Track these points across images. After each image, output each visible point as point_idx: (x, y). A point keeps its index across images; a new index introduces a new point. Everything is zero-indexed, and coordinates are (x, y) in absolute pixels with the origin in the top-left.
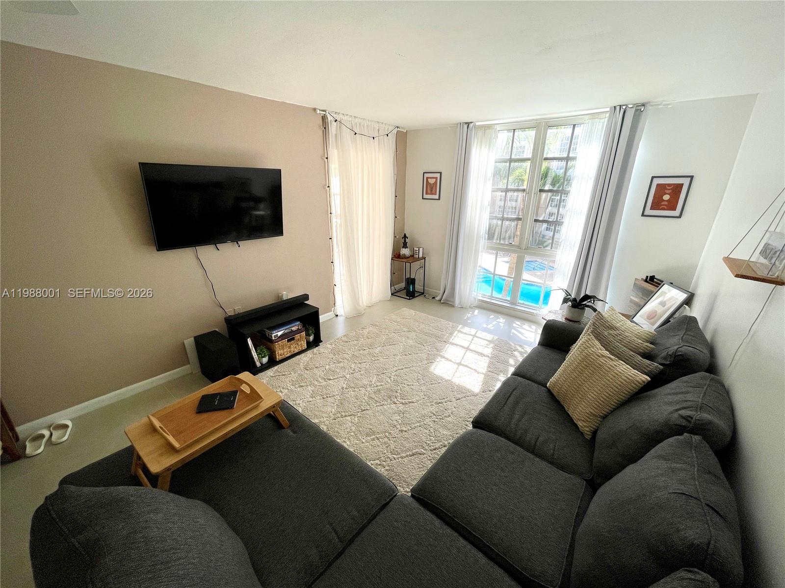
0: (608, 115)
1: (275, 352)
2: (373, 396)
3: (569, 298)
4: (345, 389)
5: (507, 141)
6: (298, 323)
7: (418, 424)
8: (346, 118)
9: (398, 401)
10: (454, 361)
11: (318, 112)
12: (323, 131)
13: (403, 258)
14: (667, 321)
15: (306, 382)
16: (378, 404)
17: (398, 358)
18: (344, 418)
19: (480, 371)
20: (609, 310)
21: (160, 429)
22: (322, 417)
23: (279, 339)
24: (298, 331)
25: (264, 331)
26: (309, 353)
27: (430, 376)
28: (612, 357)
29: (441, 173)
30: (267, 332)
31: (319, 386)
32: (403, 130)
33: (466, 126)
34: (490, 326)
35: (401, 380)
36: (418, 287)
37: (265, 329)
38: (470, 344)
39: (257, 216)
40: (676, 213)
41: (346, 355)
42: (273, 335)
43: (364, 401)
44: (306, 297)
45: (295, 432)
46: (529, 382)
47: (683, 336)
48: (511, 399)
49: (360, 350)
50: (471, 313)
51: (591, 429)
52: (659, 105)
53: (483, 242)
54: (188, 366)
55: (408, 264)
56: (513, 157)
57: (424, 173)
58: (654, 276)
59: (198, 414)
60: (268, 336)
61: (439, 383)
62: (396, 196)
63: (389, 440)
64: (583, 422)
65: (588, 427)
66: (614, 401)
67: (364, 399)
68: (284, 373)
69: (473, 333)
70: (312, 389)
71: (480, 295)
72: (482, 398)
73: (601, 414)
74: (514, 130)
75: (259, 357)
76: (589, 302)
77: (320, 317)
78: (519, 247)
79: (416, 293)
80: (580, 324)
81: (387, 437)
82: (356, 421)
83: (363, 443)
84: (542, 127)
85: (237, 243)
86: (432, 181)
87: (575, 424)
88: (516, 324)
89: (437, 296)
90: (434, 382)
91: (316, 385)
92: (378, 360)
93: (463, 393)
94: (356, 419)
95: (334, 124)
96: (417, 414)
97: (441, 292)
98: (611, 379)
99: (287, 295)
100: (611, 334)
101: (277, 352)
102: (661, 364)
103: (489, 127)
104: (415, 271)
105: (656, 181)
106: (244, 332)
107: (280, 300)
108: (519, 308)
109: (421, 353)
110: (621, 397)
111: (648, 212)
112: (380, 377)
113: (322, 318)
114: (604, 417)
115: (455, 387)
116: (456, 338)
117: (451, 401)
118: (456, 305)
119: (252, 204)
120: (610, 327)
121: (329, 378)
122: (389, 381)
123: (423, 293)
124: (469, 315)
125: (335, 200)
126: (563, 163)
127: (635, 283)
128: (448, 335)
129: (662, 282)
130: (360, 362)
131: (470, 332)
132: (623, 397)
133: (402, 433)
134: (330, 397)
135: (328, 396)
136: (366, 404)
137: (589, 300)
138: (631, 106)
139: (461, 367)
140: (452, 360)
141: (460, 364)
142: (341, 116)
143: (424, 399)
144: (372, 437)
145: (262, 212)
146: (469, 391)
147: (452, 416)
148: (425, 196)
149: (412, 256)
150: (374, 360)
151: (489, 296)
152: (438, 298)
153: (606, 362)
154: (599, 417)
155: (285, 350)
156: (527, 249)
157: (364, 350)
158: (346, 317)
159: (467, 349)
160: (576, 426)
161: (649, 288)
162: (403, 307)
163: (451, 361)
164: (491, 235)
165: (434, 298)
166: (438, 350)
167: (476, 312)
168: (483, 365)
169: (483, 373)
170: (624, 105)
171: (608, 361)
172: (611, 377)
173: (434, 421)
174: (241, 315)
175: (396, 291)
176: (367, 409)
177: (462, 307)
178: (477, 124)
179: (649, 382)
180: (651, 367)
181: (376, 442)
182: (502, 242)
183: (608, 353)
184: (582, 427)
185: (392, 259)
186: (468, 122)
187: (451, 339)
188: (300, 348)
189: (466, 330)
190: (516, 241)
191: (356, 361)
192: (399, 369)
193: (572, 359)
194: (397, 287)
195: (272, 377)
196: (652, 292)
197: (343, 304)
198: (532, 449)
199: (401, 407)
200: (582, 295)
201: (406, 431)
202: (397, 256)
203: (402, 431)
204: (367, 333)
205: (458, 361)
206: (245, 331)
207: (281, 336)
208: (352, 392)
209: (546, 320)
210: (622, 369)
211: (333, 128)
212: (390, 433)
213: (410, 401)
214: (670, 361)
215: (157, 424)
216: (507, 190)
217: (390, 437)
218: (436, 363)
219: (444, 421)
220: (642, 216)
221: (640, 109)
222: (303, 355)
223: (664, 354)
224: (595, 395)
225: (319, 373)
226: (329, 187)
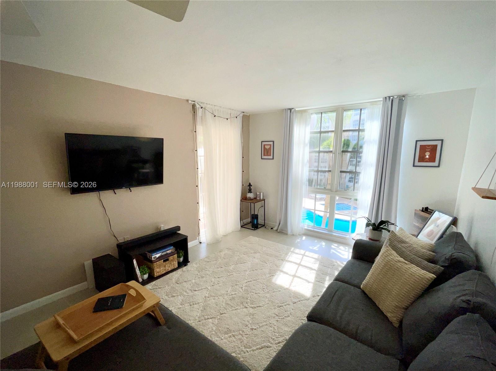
0: (382, 102)
1: (154, 270)
2: (229, 303)
3: (370, 223)
4: (207, 298)
5: (317, 120)
6: (172, 247)
7: (265, 323)
8: (208, 106)
9: (248, 306)
10: (290, 274)
11: (190, 102)
12: (193, 114)
13: (249, 200)
14: (441, 237)
15: (177, 293)
16: (233, 309)
17: (247, 273)
18: (206, 320)
19: (310, 281)
20: (400, 230)
21: (63, 325)
22: (190, 320)
23: (158, 260)
24: (172, 254)
25: (146, 254)
26: (180, 271)
27: (272, 286)
28: (406, 262)
29: (273, 142)
30: (148, 254)
31: (187, 296)
32: (247, 115)
33: (289, 111)
34: (315, 248)
35: (251, 290)
36: (260, 221)
37: (146, 252)
38: (301, 261)
39: (143, 173)
40: (436, 164)
41: (208, 272)
42: (153, 257)
43: (222, 306)
44: (178, 228)
45: (169, 328)
46: (348, 285)
47: (454, 246)
48: (336, 298)
49: (218, 268)
50: (300, 239)
51: (398, 318)
52: (413, 96)
53: (305, 188)
54: (85, 283)
55: (252, 204)
56: (322, 130)
57: (262, 142)
58: (428, 207)
59: (95, 313)
60: (149, 258)
61: (280, 291)
62: (243, 157)
63: (243, 337)
64: (391, 313)
65: (394, 317)
66: (412, 295)
67: (222, 305)
68: (160, 287)
69: (303, 253)
70: (182, 298)
71: (306, 226)
72: (313, 301)
73: (404, 306)
74: (322, 113)
75: (141, 275)
76: (384, 226)
77: (188, 244)
78: (331, 190)
79: (259, 225)
80: (380, 242)
81: (241, 334)
82: (217, 322)
83: (222, 339)
84: (340, 111)
85: (130, 189)
86: (267, 147)
87: (385, 315)
88: (334, 246)
89: (274, 227)
90: (276, 291)
91: (185, 295)
92: (232, 275)
93: (298, 298)
94: (216, 321)
95: (200, 110)
96: (264, 315)
97: (277, 224)
98: (408, 278)
99: (165, 227)
100: (403, 247)
101: (155, 270)
102: (442, 266)
103: (305, 111)
104: (258, 209)
105: (419, 144)
106: (131, 255)
107: (159, 231)
108: (334, 234)
109: (265, 269)
110: (417, 291)
111: (417, 163)
112: (234, 288)
113: (190, 245)
114: (406, 308)
115: (292, 294)
116: (290, 257)
117: (289, 305)
118: (289, 233)
119: (140, 165)
120: (401, 241)
121: (195, 289)
122: (241, 290)
123: (264, 225)
124: (299, 240)
125: (200, 161)
126: (357, 133)
127: (415, 213)
128: (284, 255)
129: (433, 210)
130: (219, 276)
131: (300, 252)
132: (419, 291)
133: (252, 330)
134: (196, 304)
135: (194, 303)
136: (224, 309)
137: (384, 224)
138: (396, 97)
139: (295, 278)
140: (289, 273)
141: (294, 276)
142: (205, 105)
143: (268, 303)
144: (229, 335)
145: (148, 169)
146: (302, 296)
147: (290, 316)
148: (263, 157)
149: (256, 198)
150: (229, 275)
151: (313, 226)
152: (275, 229)
153: (402, 265)
154: (402, 309)
155: (161, 269)
156: (337, 192)
157: (222, 267)
158: (208, 244)
159: (299, 265)
160: (386, 317)
161: (426, 216)
162: (249, 236)
163: (287, 274)
164: (310, 182)
165: (272, 228)
166: (277, 266)
167: (304, 238)
168: (312, 276)
169: (312, 283)
170: (391, 97)
171: (403, 265)
172: (407, 276)
173: (277, 321)
174: (129, 242)
175: (244, 224)
176: (225, 313)
177: (293, 235)
178: (296, 109)
179: (435, 279)
180: (435, 269)
181: (233, 339)
182: (318, 187)
183: (402, 259)
184: (390, 317)
185: (241, 201)
186: (290, 108)
187: (287, 258)
188: (173, 267)
189: (297, 251)
190: (328, 187)
191: (215, 276)
192: (249, 282)
193: (377, 265)
194: (245, 221)
195: (151, 289)
196: (427, 218)
197: (205, 235)
198: (355, 336)
199: (251, 311)
200: (379, 221)
201: (255, 329)
202: (244, 199)
203: (252, 329)
204: (223, 255)
205: (293, 273)
206: (132, 253)
207: (159, 257)
208: (213, 300)
209: (355, 240)
210: (415, 270)
211: (200, 112)
212: (243, 331)
213: (258, 305)
214: (448, 263)
215: (61, 322)
216: (319, 152)
217: (243, 334)
218: (276, 276)
219: (284, 320)
220: (413, 166)
221: (402, 99)
222: (175, 272)
223: (443, 259)
224: (397, 291)
225: (187, 285)
226: (196, 151)
